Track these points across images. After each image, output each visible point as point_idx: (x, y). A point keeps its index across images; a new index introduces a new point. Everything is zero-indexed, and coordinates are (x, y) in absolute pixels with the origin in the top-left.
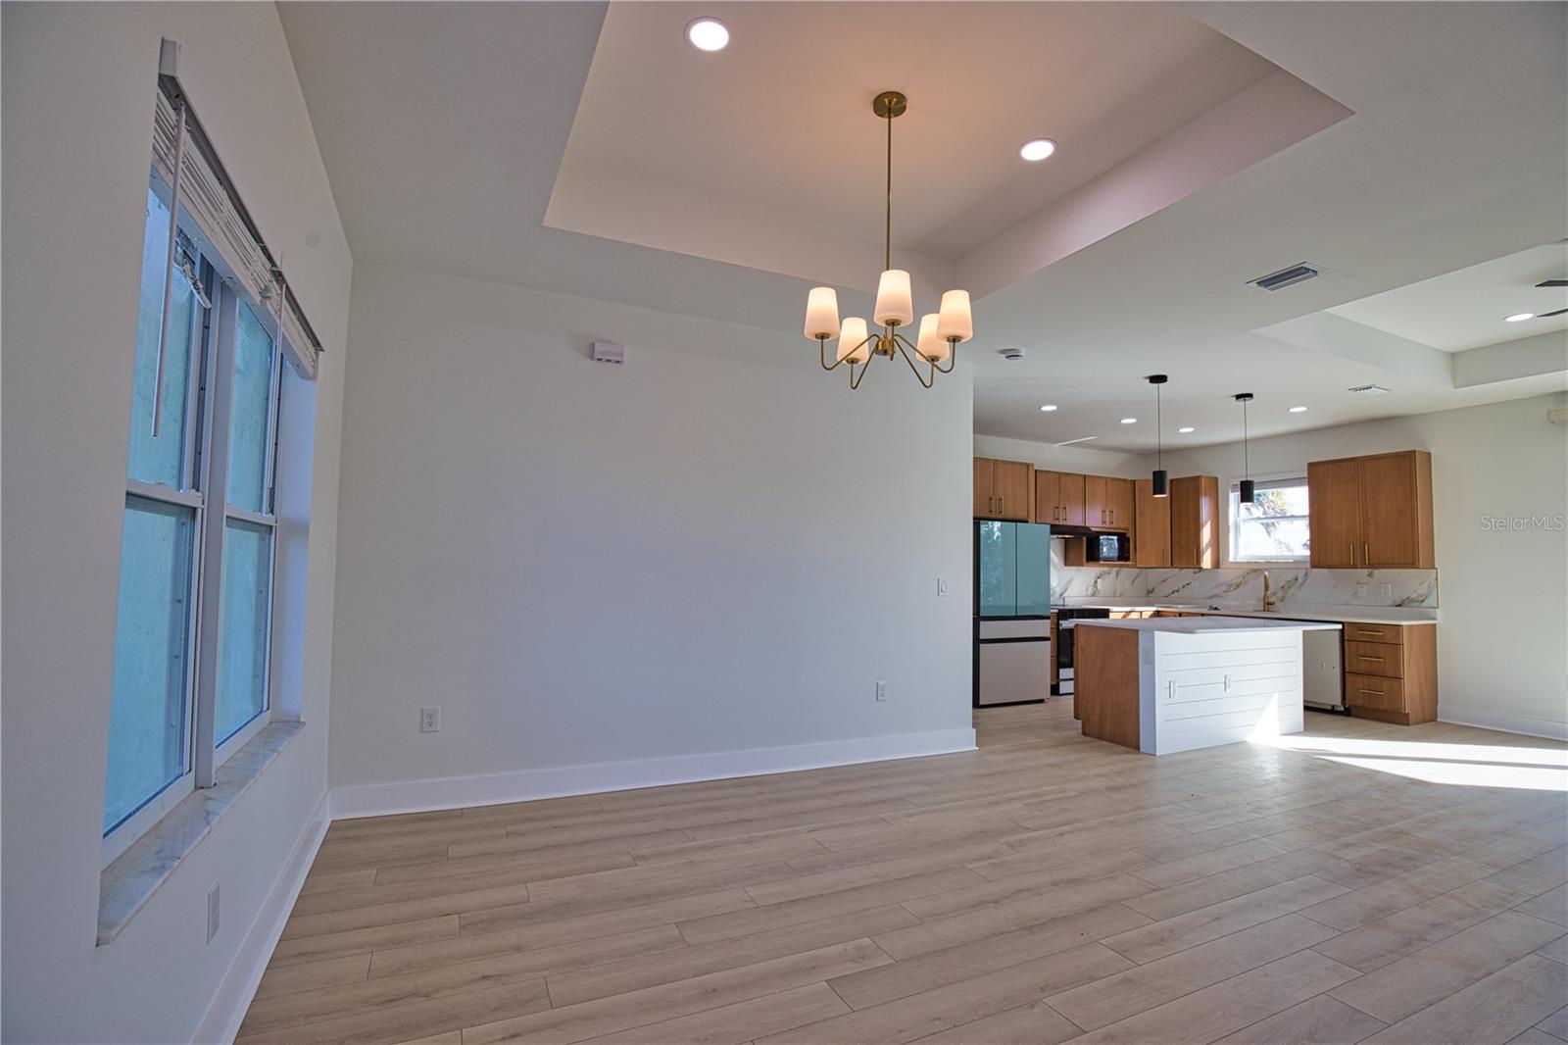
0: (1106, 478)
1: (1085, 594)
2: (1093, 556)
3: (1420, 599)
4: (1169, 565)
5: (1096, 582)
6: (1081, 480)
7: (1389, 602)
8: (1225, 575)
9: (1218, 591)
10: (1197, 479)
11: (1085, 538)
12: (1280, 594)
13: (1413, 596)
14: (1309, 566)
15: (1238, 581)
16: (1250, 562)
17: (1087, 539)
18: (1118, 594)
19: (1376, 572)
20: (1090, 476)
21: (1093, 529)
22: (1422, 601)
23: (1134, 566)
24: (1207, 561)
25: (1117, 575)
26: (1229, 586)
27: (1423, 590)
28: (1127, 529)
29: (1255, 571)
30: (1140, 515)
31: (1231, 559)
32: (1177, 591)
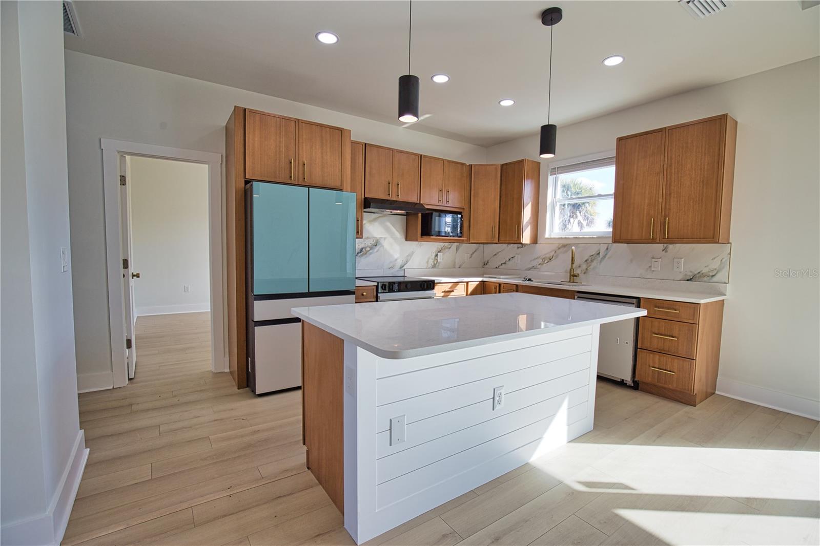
0: (443, 160)
1: (425, 265)
2: (427, 231)
3: (711, 274)
4: (497, 241)
5: (437, 255)
6: (417, 160)
7: (681, 277)
8: (542, 249)
9: (534, 263)
10: (521, 162)
11: (420, 215)
12: (584, 267)
13: (705, 270)
14: (610, 241)
15: (551, 254)
16: (562, 238)
17: (423, 215)
18: (457, 266)
19: (671, 246)
20: (425, 156)
21: (427, 207)
22: (713, 276)
23: (468, 242)
24: (526, 238)
25: (457, 250)
26: (544, 259)
27: (715, 265)
28: (463, 209)
29: (564, 246)
30: (474, 196)
31: (547, 236)
32: (505, 263)
